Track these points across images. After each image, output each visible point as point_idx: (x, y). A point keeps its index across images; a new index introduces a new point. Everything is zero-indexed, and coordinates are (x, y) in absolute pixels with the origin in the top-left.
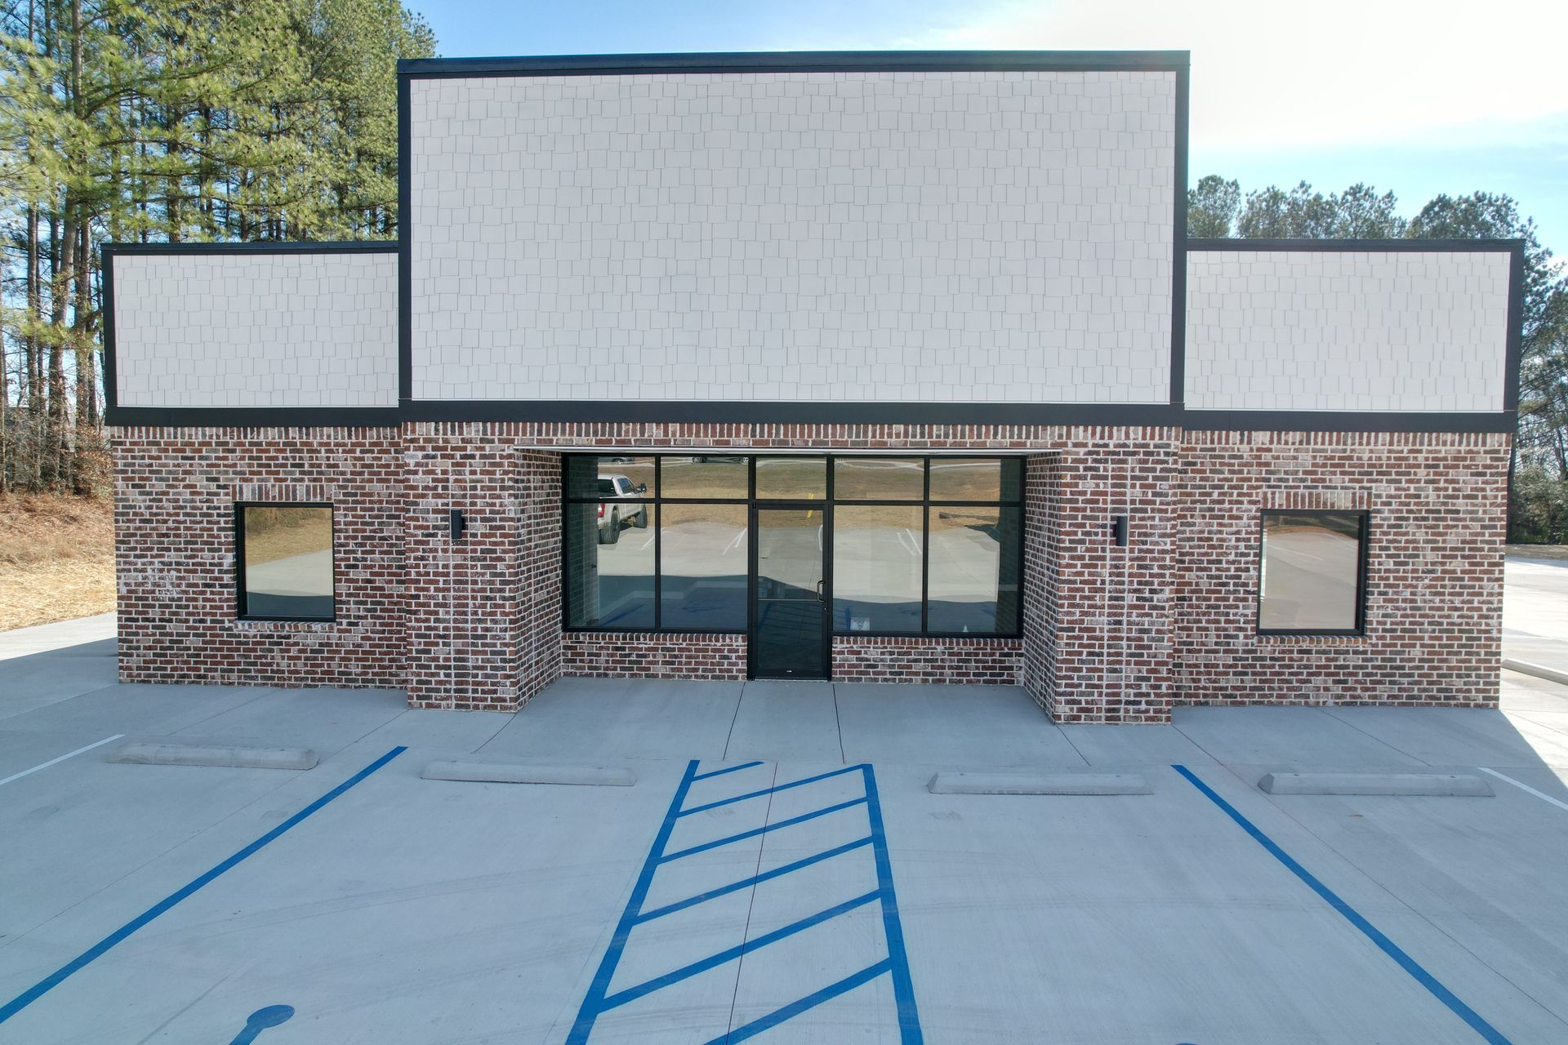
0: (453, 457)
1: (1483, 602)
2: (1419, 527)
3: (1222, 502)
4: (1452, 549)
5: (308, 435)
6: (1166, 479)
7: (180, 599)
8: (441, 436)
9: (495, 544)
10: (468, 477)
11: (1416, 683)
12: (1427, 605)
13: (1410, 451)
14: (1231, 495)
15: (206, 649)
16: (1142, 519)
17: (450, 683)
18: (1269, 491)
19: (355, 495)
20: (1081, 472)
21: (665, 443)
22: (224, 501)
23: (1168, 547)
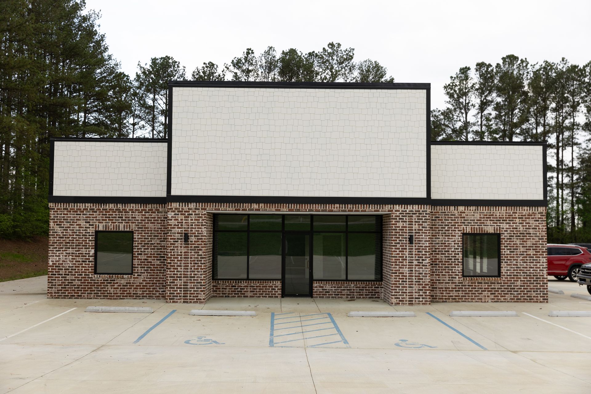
0: (185, 214)
1: (541, 265)
2: (517, 239)
3: (449, 231)
4: (529, 247)
5: (125, 206)
6: (426, 222)
7: (73, 267)
8: (181, 207)
9: (199, 244)
10: (190, 221)
11: (519, 294)
12: (522, 266)
13: (513, 213)
14: (452, 228)
15: (82, 285)
16: (418, 236)
17: (181, 293)
18: (465, 227)
19: (142, 228)
20: (398, 220)
21: (259, 210)
22: (92, 230)
23: (428, 245)
